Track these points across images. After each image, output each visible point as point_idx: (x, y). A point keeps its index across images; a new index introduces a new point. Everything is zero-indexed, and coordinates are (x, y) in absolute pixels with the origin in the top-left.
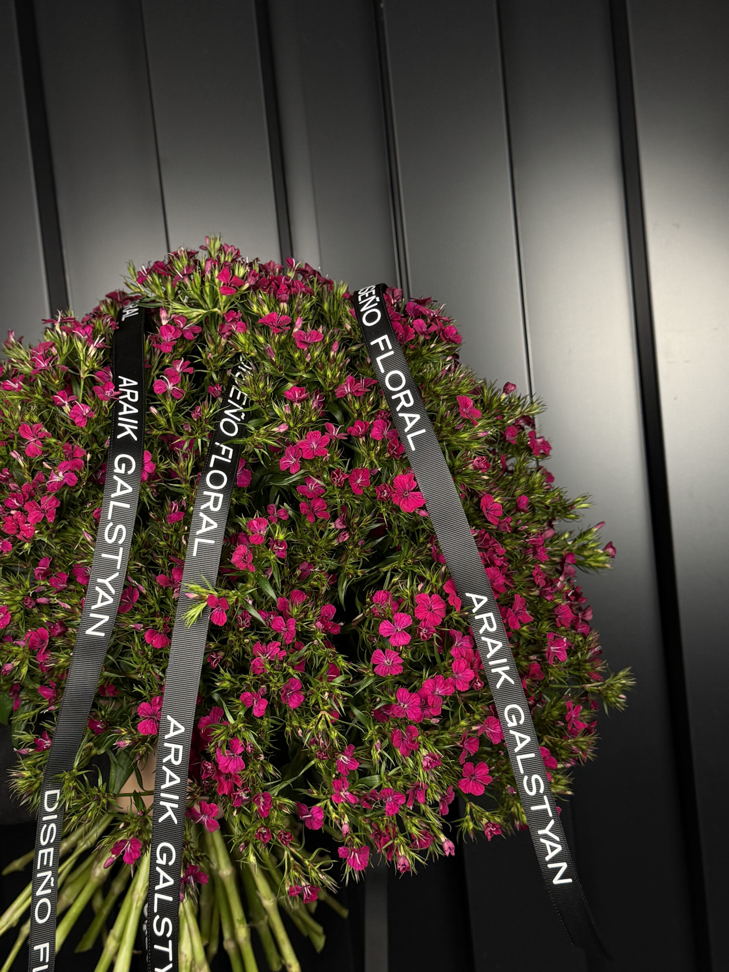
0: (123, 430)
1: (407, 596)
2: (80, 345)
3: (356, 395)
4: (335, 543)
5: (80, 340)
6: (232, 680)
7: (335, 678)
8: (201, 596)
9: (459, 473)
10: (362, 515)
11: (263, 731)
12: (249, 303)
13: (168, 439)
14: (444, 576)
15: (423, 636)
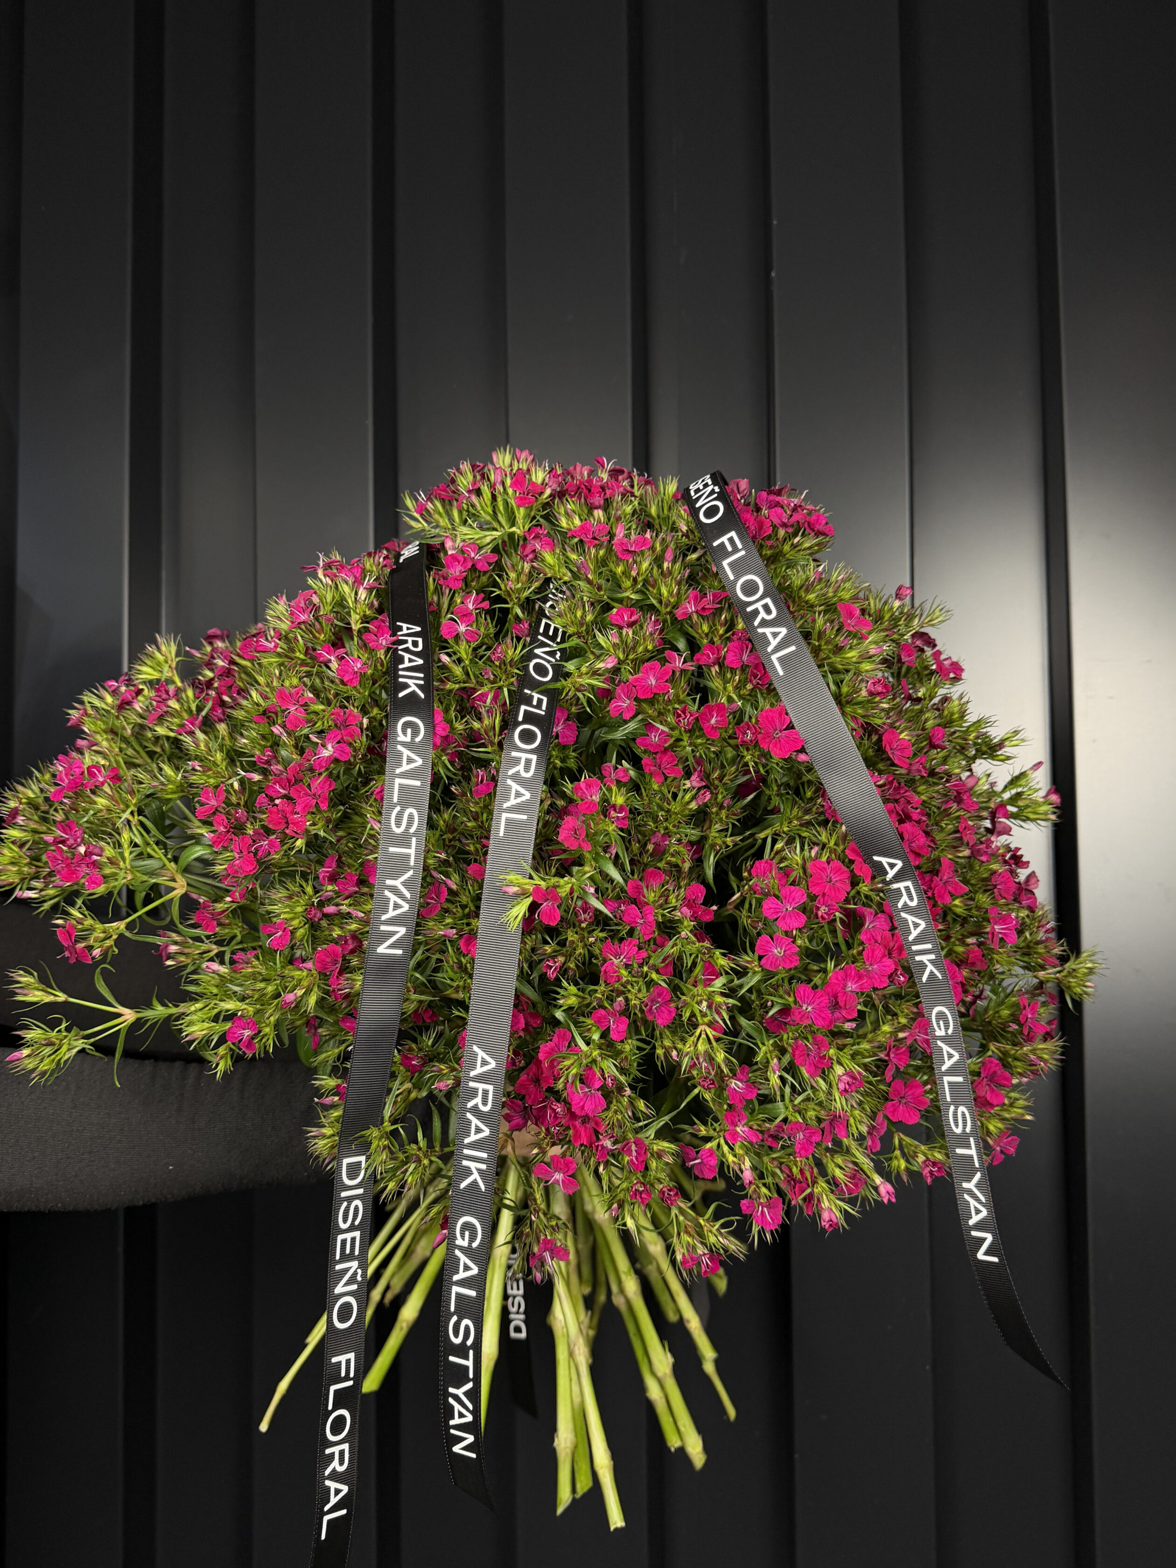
0: (406, 686)
1: (797, 865)
2: (346, 589)
3: (702, 613)
4: (693, 806)
5: (347, 583)
6: (580, 994)
7: (713, 980)
8: (524, 889)
9: (848, 702)
10: (723, 767)
11: (626, 1058)
12: (555, 516)
13: (467, 692)
14: (845, 836)
15: (823, 917)
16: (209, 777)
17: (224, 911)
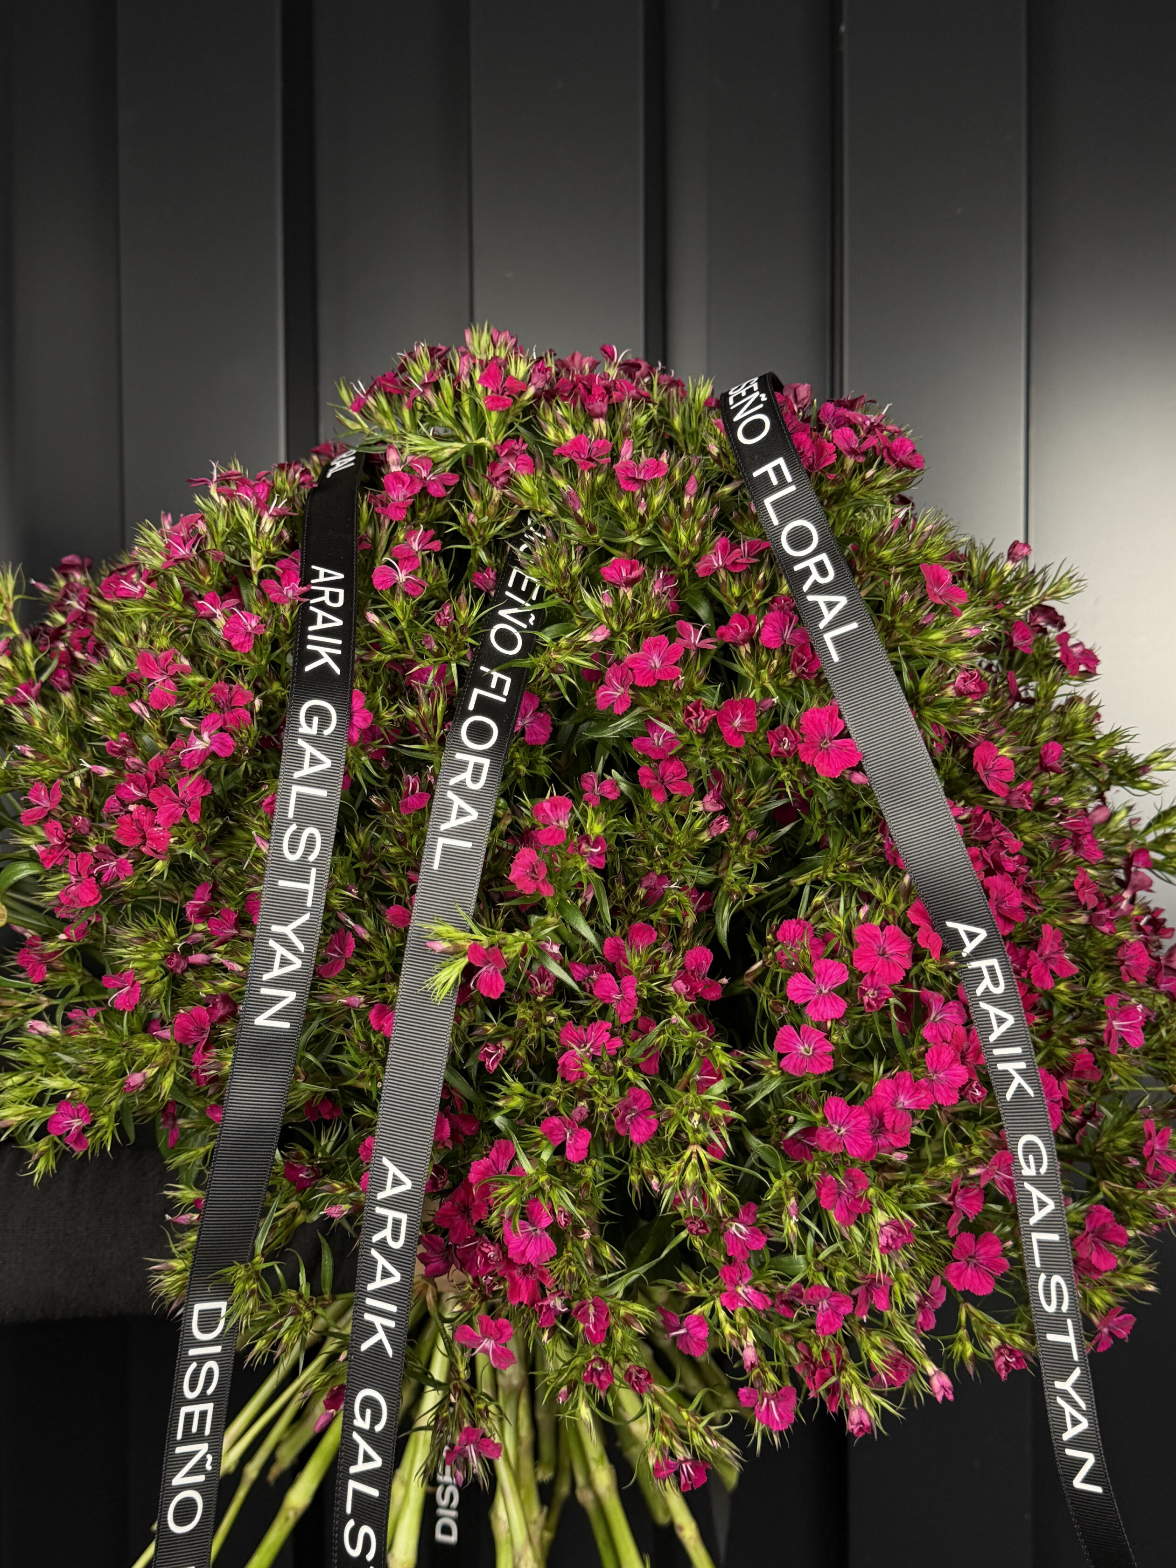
0: (316, 656)
1: (839, 929)
2: (245, 514)
3: (732, 568)
4: (705, 837)
5: (246, 506)
6: (527, 1093)
7: (713, 1082)
8: (457, 946)
9: (927, 704)
10: (749, 785)
11: (587, 1185)
12: (539, 424)
13: (399, 667)
14: (908, 891)
15: (869, 1004)
16: (45, 767)
17: (56, 953)
